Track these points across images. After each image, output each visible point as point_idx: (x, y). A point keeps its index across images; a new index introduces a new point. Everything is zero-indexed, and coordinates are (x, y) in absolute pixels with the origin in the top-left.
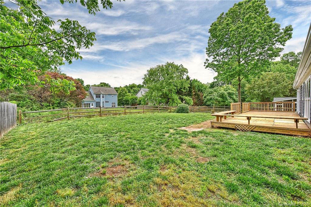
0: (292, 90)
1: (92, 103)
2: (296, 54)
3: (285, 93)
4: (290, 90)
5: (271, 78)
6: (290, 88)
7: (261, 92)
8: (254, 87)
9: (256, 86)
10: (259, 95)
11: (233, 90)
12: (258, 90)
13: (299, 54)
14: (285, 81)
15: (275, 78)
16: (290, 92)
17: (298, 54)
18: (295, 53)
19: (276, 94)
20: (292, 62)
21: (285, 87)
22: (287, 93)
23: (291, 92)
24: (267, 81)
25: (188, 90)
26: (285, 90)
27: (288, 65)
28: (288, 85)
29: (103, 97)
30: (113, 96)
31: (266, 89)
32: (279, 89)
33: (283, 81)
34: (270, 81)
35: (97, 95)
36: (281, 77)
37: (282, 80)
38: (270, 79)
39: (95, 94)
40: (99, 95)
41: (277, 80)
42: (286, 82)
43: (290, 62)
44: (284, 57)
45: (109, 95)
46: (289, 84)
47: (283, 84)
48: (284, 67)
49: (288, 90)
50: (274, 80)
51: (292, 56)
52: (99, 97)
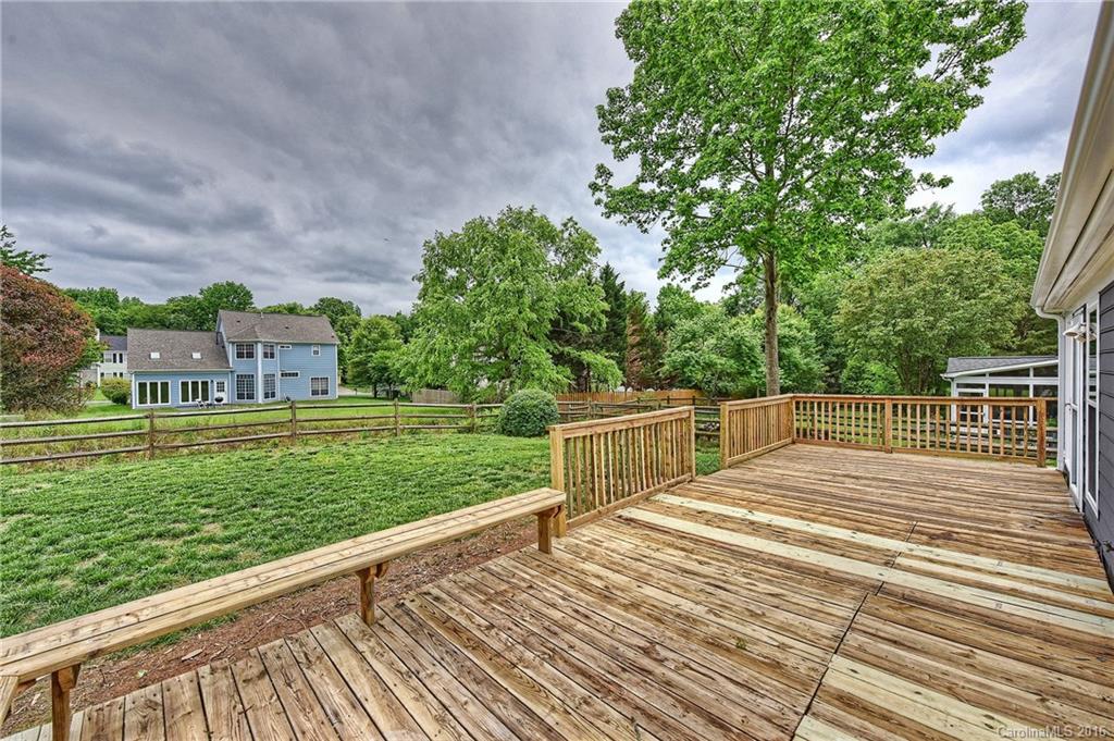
0: (1027, 323)
1: (221, 380)
2: (1042, 182)
3: (999, 338)
4: (1018, 323)
5: (941, 272)
6: (1019, 316)
7: (897, 334)
8: (871, 310)
9: (877, 307)
10: (887, 344)
11: (790, 326)
12: (885, 325)
13: (1052, 182)
14: (997, 285)
15: (956, 272)
16: (1020, 332)
17: (1047, 181)
18: (1038, 180)
19: (958, 343)
20: (1028, 214)
21: (999, 311)
22: (1007, 336)
23: (1022, 334)
24: (922, 284)
25: (604, 325)
26: (998, 326)
27: (1012, 224)
28: (1009, 303)
29: (269, 355)
30: (316, 352)
31: (919, 321)
32: (971, 322)
33: (992, 284)
34: (935, 286)
35: (239, 346)
36: (980, 268)
37: (986, 281)
38: (934, 277)
39: (233, 343)
40: (251, 346)
41: (966, 282)
42: (1004, 291)
43: (1020, 213)
44: (995, 193)
45: (298, 349)
46: (1017, 298)
47: (989, 298)
48: (996, 234)
49: (1010, 325)
50: (952, 283)
51: (1026, 191)
52: (250, 355)
